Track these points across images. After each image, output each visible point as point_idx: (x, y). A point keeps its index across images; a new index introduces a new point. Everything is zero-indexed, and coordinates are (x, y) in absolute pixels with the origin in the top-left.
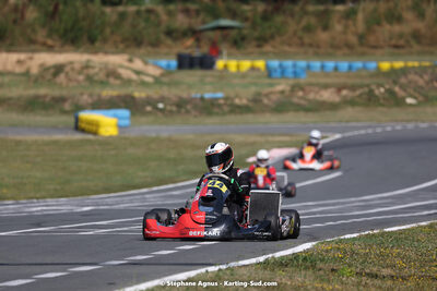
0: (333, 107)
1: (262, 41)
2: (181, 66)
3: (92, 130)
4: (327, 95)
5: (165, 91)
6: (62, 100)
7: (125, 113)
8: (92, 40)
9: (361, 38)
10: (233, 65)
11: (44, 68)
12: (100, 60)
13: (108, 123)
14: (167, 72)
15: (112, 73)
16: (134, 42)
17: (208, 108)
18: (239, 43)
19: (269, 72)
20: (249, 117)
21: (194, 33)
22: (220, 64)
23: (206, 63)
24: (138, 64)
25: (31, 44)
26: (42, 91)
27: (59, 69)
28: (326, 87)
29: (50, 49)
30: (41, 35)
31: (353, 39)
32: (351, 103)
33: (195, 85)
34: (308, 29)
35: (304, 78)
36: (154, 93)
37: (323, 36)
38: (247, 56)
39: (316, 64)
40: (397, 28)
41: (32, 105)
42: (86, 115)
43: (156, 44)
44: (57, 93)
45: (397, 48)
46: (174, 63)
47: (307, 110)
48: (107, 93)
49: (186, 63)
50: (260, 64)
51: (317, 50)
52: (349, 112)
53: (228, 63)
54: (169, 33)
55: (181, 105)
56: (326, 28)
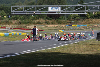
0: (83, 29)
1: (76, 23)
2: (69, 26)
3: (60, 32)
4: (82, 28)
5: (67, 28)
6: (58, 29)
7: (63, 30)
8: (61, 23)
9: (86, 23)
10: (74, 25)
11: (56, 26)
12: (61, 25)
13: (62, 31)
14: (68, 26)
15: (62, 27)
16: (64, 24)
17: (71, 29)
18: (74, 23)
19: (77, 26)
20: (75, 30)
21: (70, 23)
22: (72, 25)
23: (71, 25)
24: (65, 26)
25: (55, 24)
26: (56, 28)
27: (57, 26)
28: (82, 27)
29: (57, 24)
30: (56, 23)
31: (85, 23)
32: (85, 29)
33: (70, 27)
34: (81, 22)
35: (80, 27)
36: (66, 28)
37: (82, 23)
38: (75, 25)
39: (82, 25)
40: (89, 22)
41: (55, 30)
42: (60, 30)
43: (66, 24)
44: (57, 28)
45: (89, 24)
46: (68, 25)
47: (80, 30)
48: (62, 28)
49: (69, 25)
50: (76, 25)
51: (82, 24)
52: (84, 30)
53: (73, 25)
54: (68, 23)
55: (69, 29)
56: (82, 22)
